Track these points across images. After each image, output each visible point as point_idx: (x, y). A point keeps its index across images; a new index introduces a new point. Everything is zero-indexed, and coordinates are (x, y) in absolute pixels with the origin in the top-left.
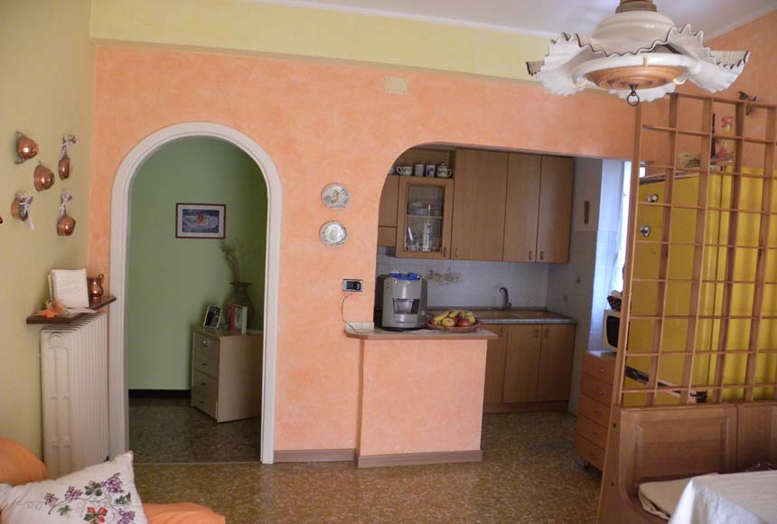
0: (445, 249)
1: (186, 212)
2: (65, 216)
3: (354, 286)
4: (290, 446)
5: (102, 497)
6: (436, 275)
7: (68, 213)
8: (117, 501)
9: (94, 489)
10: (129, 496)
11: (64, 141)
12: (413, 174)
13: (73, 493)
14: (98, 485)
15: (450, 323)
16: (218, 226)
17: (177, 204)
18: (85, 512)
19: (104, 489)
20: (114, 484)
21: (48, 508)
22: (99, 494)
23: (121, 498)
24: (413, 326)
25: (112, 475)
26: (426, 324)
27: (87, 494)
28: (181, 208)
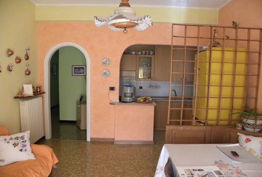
0: (152, 77)
1: (75, 68)
2: (27, 70)
3: (112, 89)
4: (96, 136)
5: (19, 140)
6: (152, 86)
7: (28, 69)
8: (22, 142)
9: (17, 138)
10: (26, 141)
11: (26, 50)
12: (142, 54)
13: (11, 139)
14: (18, 137)
15: (142, 100)
16: (84, 72)
17: (72, 66)
18: (13, 143)
19: (19, 139)
20: (22, 138)
21: (4, 141)
22: (18, 139)
23: (24, 141)
24: (131, 101)
25: (22, 135)
26: (135, 101)
27: (15, 139)
28: (73, 67)
